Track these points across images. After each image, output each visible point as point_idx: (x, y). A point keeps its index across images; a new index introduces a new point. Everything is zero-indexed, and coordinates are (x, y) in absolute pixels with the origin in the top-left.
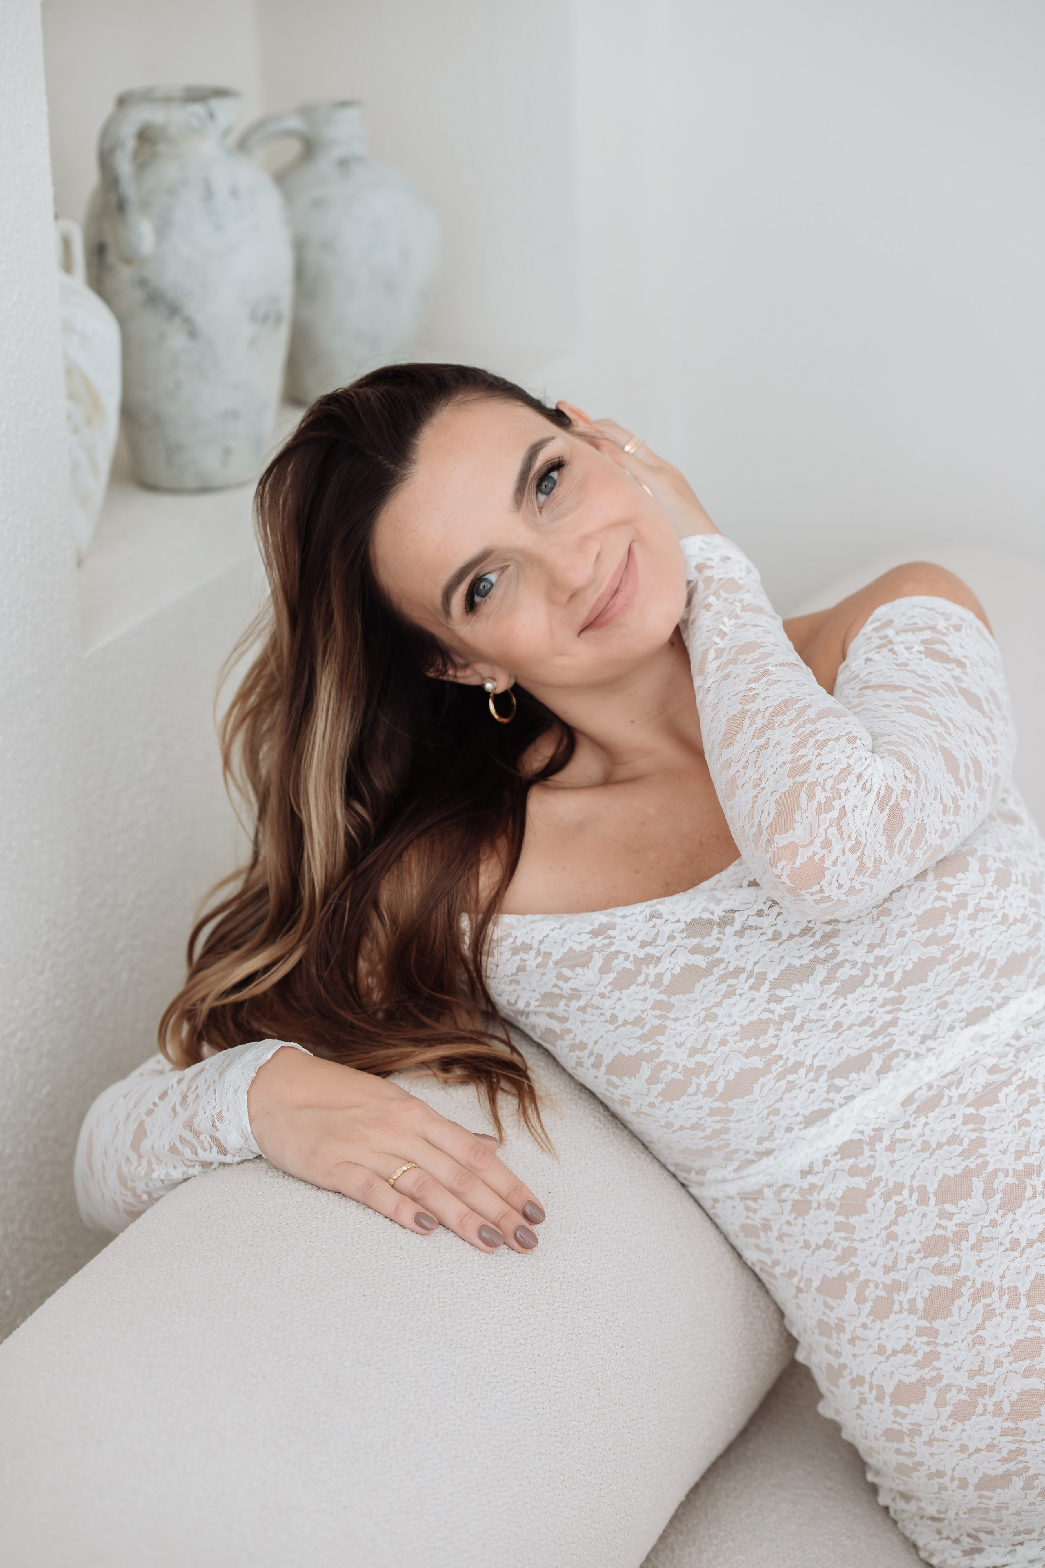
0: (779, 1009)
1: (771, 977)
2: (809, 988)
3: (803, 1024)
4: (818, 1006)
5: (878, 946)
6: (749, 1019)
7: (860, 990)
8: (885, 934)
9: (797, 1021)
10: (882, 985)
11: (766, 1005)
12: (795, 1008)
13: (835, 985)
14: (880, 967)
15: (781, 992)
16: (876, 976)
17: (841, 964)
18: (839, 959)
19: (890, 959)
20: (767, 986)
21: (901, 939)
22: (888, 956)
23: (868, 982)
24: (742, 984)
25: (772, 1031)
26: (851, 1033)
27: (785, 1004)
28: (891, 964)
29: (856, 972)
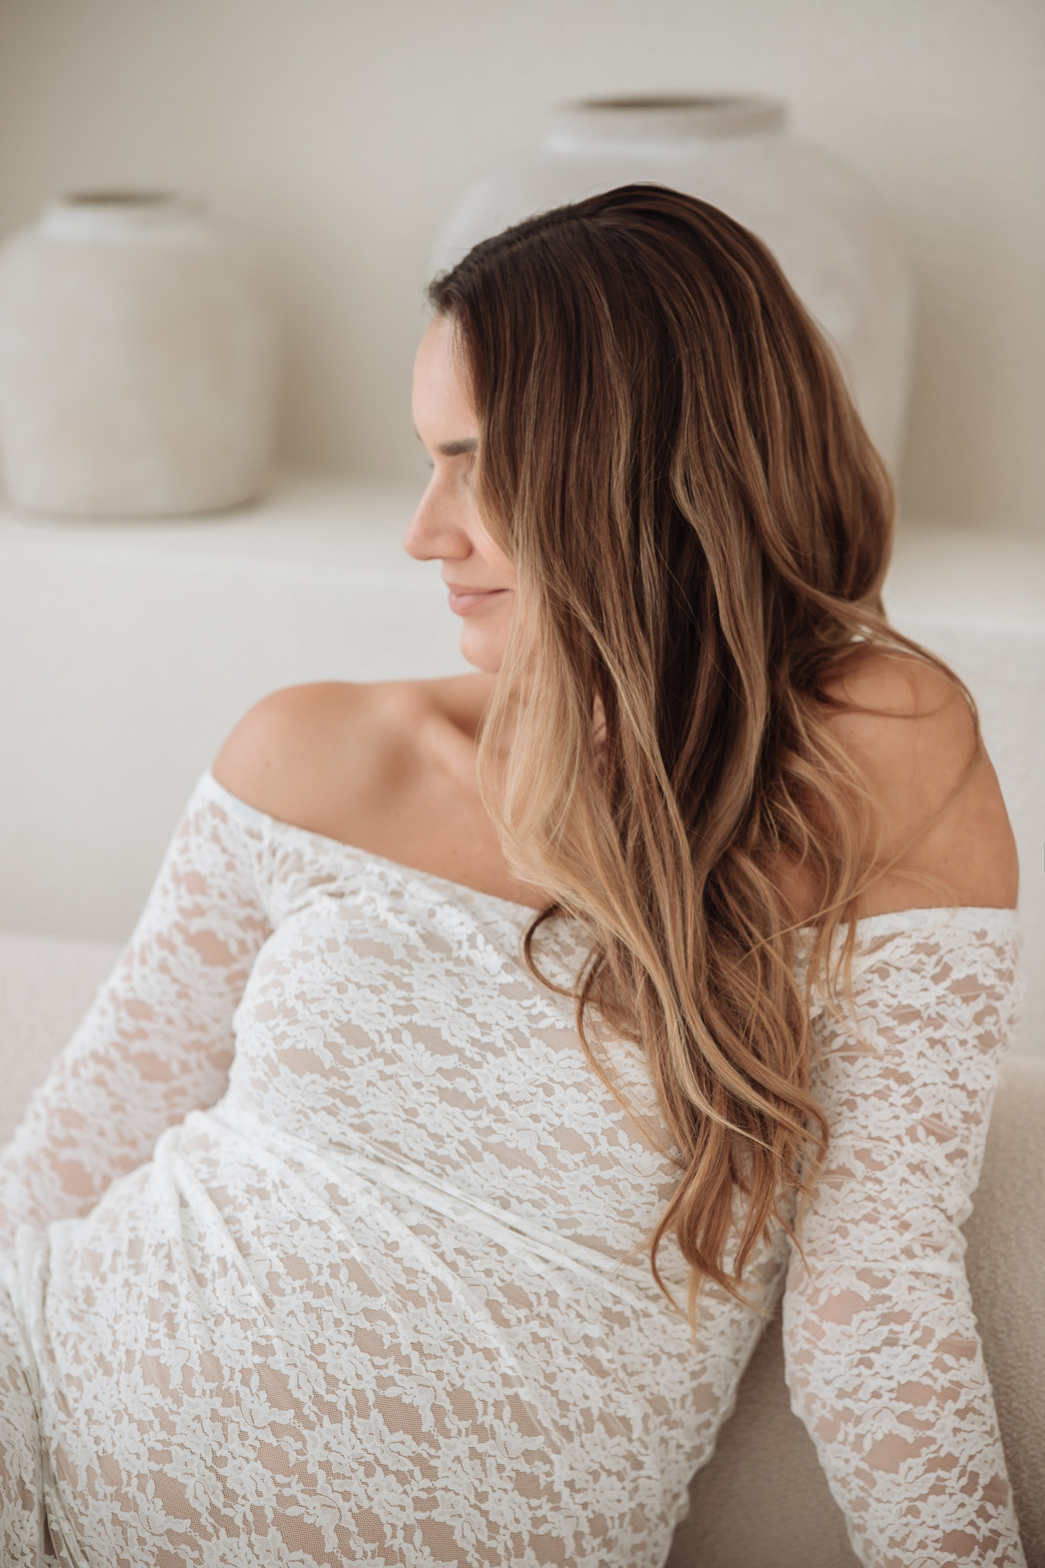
0: (388, 1045)
1: (416, 1018)
2: (428, 1061)
3: (391, 1077)
4: (416, 1080)
5: (510, 1102)
6: (361, 1023)
7: (457, 1111)
8: (527, 1102)
9: (389, 1070)
10: (477, 1129)
11: (383, 1030)
12: (400, 1059)
13: (446, 1084)
14: (492, 1117)
15: (406, 1036)
16: (480, 1118)
17: (470, 1077)
18: (474, 1072)
19: (505, 1121)
20: (405, 1019)
21: (530, 1120)
22: (507, 1117)
23: (471, 1113)
24: (394, 995)
25: (364, 1052)
26: (417, 1131)
27: (397, 1047)
28: (500, 1125)
29: (471, 1095)
